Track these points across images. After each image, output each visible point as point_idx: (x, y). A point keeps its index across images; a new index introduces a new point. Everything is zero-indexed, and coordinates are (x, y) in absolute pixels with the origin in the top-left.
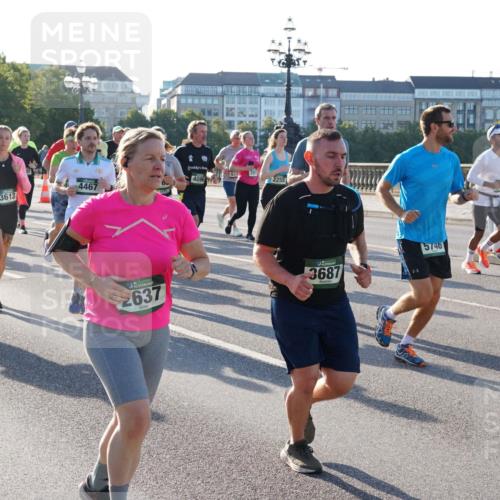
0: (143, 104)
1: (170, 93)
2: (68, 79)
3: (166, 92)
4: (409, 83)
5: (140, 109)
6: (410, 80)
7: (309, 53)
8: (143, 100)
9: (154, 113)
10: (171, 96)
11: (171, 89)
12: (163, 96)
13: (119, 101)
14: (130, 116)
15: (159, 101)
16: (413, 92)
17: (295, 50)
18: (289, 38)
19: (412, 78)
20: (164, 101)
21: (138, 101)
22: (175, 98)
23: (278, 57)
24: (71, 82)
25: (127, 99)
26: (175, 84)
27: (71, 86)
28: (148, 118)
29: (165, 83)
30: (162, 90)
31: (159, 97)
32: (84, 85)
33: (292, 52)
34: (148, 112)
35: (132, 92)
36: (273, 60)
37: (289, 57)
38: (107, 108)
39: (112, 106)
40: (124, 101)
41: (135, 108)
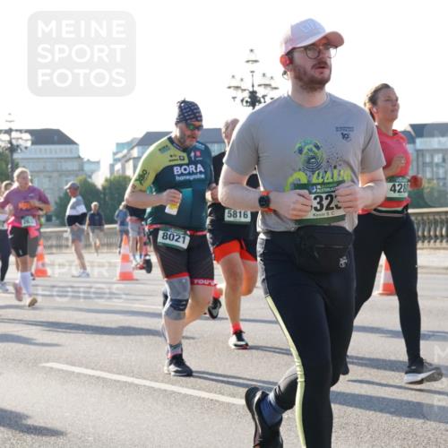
0: (93, 172)
1: (125, 156)
3: (119, 156)
4: (409, 132)
5: (90, 177)
6: (409, 129)
7: (276, 88)
8: (93, 167)
9: (106, 180)
10: (126, 159)
11: (125, 151)
12: (116, 160)
13: (64, 168)
15: (112, 166)
16: (414, 142)
17: (260, 85)
18: (252, 72)
19: (413, 126)
20: (118, 167)
21: (87, 168)
22: (131, 162)
23: (241, 95)
25: (74, 166)
26: (131, 145)
28: (100, 187)
29: (118, 144)
30: (115, 154)
31: (111, 162)
32: (14, 141)
33: (256, 89)
34: (99, 180)
35: (79, 157)
36: (234, 98)
37: (253, 95)
38: (50, 177)
39: (55, 175)
40: (70, 168)
41: (84, 176)
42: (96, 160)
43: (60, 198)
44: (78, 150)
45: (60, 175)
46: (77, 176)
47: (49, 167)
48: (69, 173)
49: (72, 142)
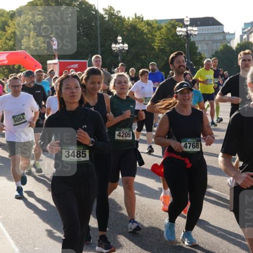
0: (231, 40)
2: (178, 29)
3: (246, 30)
5: (229, 42)
9: (238, 44)
10: (250, 32)
11: (249, 28)
12: (244, 33)
14: (222, 48)
15: (242, 36)
20: (245, 36)
22: (252, 34)
24: (181, 31)
25: (220, 37)
27: (181, 33)
28: (234, 48)
29: (245, 24)
30: (243, 29)
31: (241, 34)
32: (189, 32)
34: (234, 45)
35: (224, 32)
38: (207, 44)
39: (210, 42)
46: (222, 43)
47: (207, 38)
49: (220, 24)
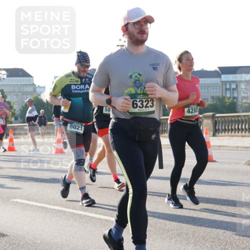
6: (218, 70)
13: (25, 90)
16: (220, 77)
19: (219, 68)
21: (38, 90)
40: (29, 91)
41: (36, 95)
42: (43, 86)
43: (23, 107)
44: (33, 80)
45: (23, 94)
48: (27, 93)
